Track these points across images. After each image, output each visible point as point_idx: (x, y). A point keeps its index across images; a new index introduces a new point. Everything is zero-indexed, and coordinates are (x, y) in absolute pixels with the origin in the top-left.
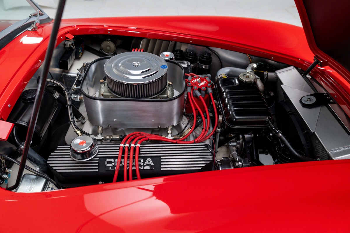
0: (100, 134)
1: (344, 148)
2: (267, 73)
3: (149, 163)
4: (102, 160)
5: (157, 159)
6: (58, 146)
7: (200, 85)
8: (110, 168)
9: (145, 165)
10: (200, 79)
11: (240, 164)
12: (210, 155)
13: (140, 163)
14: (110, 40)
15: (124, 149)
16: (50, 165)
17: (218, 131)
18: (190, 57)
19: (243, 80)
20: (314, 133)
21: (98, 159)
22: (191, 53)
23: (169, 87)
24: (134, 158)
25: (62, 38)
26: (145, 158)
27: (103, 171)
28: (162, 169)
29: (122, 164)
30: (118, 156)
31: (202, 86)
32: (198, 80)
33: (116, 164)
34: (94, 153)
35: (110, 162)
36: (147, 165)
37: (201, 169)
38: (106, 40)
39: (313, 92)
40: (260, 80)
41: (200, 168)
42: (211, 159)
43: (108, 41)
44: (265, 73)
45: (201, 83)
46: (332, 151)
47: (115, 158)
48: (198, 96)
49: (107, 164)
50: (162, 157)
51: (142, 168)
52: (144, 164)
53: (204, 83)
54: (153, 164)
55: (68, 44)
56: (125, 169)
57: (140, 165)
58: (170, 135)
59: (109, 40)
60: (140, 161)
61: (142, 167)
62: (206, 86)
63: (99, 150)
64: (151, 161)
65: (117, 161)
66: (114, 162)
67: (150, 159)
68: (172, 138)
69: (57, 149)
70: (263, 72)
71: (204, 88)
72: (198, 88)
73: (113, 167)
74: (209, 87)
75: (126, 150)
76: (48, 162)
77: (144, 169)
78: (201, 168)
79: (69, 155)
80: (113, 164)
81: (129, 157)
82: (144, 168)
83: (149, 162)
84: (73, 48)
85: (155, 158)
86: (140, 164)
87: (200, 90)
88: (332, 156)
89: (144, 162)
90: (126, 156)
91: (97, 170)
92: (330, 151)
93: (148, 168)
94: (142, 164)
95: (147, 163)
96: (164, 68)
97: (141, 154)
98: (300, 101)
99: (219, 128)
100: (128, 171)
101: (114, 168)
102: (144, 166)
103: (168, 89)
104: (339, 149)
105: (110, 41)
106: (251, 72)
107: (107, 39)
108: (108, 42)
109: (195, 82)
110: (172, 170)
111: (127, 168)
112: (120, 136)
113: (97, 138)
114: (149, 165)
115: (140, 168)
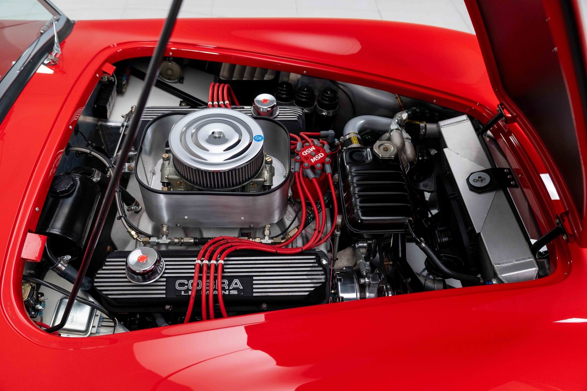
0: (165, 236)
1: (516, 260)
2: (425, 125)
3: (236, 286)
4: (171, 281)
5: (247, 281)
6: (107, 260)
7: (313, 160)
8: (183, 293)
9: (230, 288)
10: (314, 149)
11: (367, 280)
12: (322, 275)
13: (223, 285)
14: (172, 59)
15: (201, 268)
16: (99, 288)
17: (337, 234)
18: (304, 98)
19: (379, 155)
20: (479, 233)
21: (165, 279)
22: (305, 91)
23: (267, 165)
24: (216, 278)
25: (97, 75)
26: (231, 279)
27: (173, 296)
28: (254, 295)
29: (199, 288)
30: (193, 275)
31: (316, 162)
32: (312, 150)
33: (190, 287)
34: (159, 272)
35: (181, 285)
36: (234, 289)
38: (166, 60)
40: (410, 141)
41: (307, 293)
42: (323, 281)
43: (169, 61)
44: (422, 125)
45: (315, 156)
46: (501, 264)
47: (188, 278)
48: (311, 178)
49: (178, 288)
50: (254, 278)
51: (227, 293)
52: (229, 287)
53: (321, 156)
54: (242, 288)
56: (204, 293)
57: (223, 289)
58: (267, 238)
60: (224, 283)
61: (227, 291)
62: (322, 162)
63: (166, 265)
64: (239, 284)
65: (192, 283)
66: (187, 285)
67: (238, 280)
68: (270, 241)
69: (106, 264)
70: (418, 123)
71: (319, 165)
72: (310, 166)
73: (187, 291)
74: (328, 163)
75: (205, 269)
76: (95, 284)
77: (229, 295)
78: (309, 293)
79: (124, 273)
80: (187, 286)
81: (208, 278)
82: (229, 292)
83: (236, 284)
84: (113, 80)
85: (245, 279)
86: (225, 287)
87: (313, 167)
88: (498, 273)
89: (229, 285)
90: (204, 276)
91: (164, 296)
92: (496, 264)
93: (235, 292)
94: (227, 288)
95: (233, 286)
96: (259, 141)
97: (226, 272)
98: (468, 180)
99: (337, 231)
100: (207, 296)
101: (188, 293)
102: (229, 290)
103: (266, 167)
104: (510, 262)
105: (172, 62)
106: (397, 129)
107: (167, 58)
109: (307, 154)
110: (268, 296)
111: (207, 293)
112: (195, 239)
113: (161, 241)
114: (237, 289)
115: (225, 292)
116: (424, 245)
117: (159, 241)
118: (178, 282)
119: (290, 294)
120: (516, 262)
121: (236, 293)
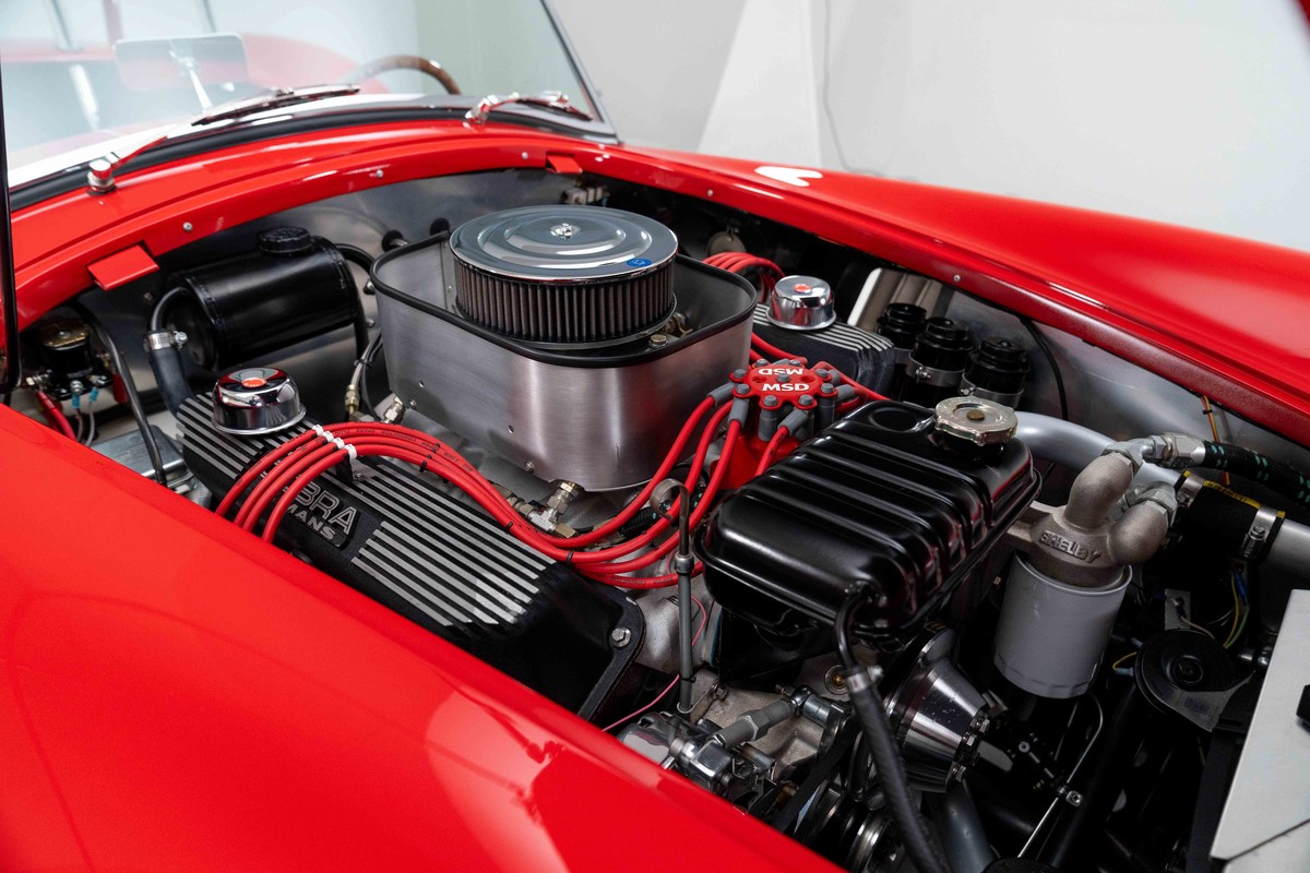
2: (1278, 523)
3: (342, 522)
5: (369, 518)
9: (330, 521)
11: (689, 752)
13: (324, 508)
14: (736, 231)
18: (937, 341)
20: (1222, 863)
21: (260, 446)
28: (355, 561)
31: (770, 392)
36: (335, 526)
37: (448, 628)
38: (725, 230)
41: (446, 622)
42: (510, 618)
43: (730, 233)
44: (1266, 516)
48: (730, 421)
51: (318, 526)
52: (329, 518)
54: (347, 531)
55: (572, 196)
57: (318, 513)
58: (550, 513)
59: (737, 234)
60: (330, 503)
61: (321, 524)
64: (351, 519)
67: (356, 512)
70: (1256, 505)
74: (802, 408)
75: (311, 444)
77: (317, 533)
78: (451, 624)
82: (321, 529)
83: (345, 518)
85: (368, 516)
86: (322, 512)
89: (335, 512)
90: (293, 456)
91: (234, 476)
94: (326, 515)
95: (339, 518)
99: (684, 554)
102: (326, 523)
105: (736, 239)
107: (728, 228)
108: (729, 239)
114: (338, 527)
115: (315, 524)
119: (415, 601)
121: (330, 537)
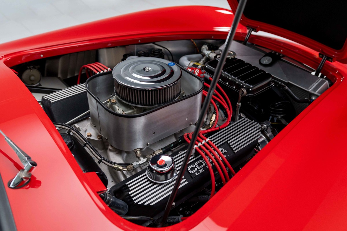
0: (141, 158)
3: (223, 152)
5: (226, 145)
6: (127, 184)
8: (197, 174)
10: (191, 69)
11: (265, 126)
16: (140, 203)
17: (239, 105)
19: (229, 57)
20: (288, 82)
27: (190, 180)
28: (235, 152)
29: (204, 165)
31: (199, 74)
33: (199, 168)
35: (192, 169)
39: (264, 54)
45: (195, 72)
46: (310, 89)
47: (193, 163)
49: (191, 172)
50: (229, 142)
53: (197, 71)
54: (226, 152)
59: (32, 68)
64: (223, 150)
66: (196, 167)
67: (221, 148)
69: (129, 186)
73: (198, 171)
79: (151, 183)
80: (196, 168)
83: (222, 151)
85: (223, 146)
88: (313, 92)
90: (207, 152)
91: (187, 183)
96: (173, 65)
98: (261, 64)
99: (239, 103)
101: (200, 172)
104: (314, 85)
106: (210, 53)
107: (28, 68)
108: (31, 71)
110: (242, 149)
112: (162, 149)
113: (141, 162)
114: (224, 153)
116: (287, 88)
117: (139, 163)
118: (189, 168)
119: (252, 141)
120: (317, 84)
121: (226, 156)
